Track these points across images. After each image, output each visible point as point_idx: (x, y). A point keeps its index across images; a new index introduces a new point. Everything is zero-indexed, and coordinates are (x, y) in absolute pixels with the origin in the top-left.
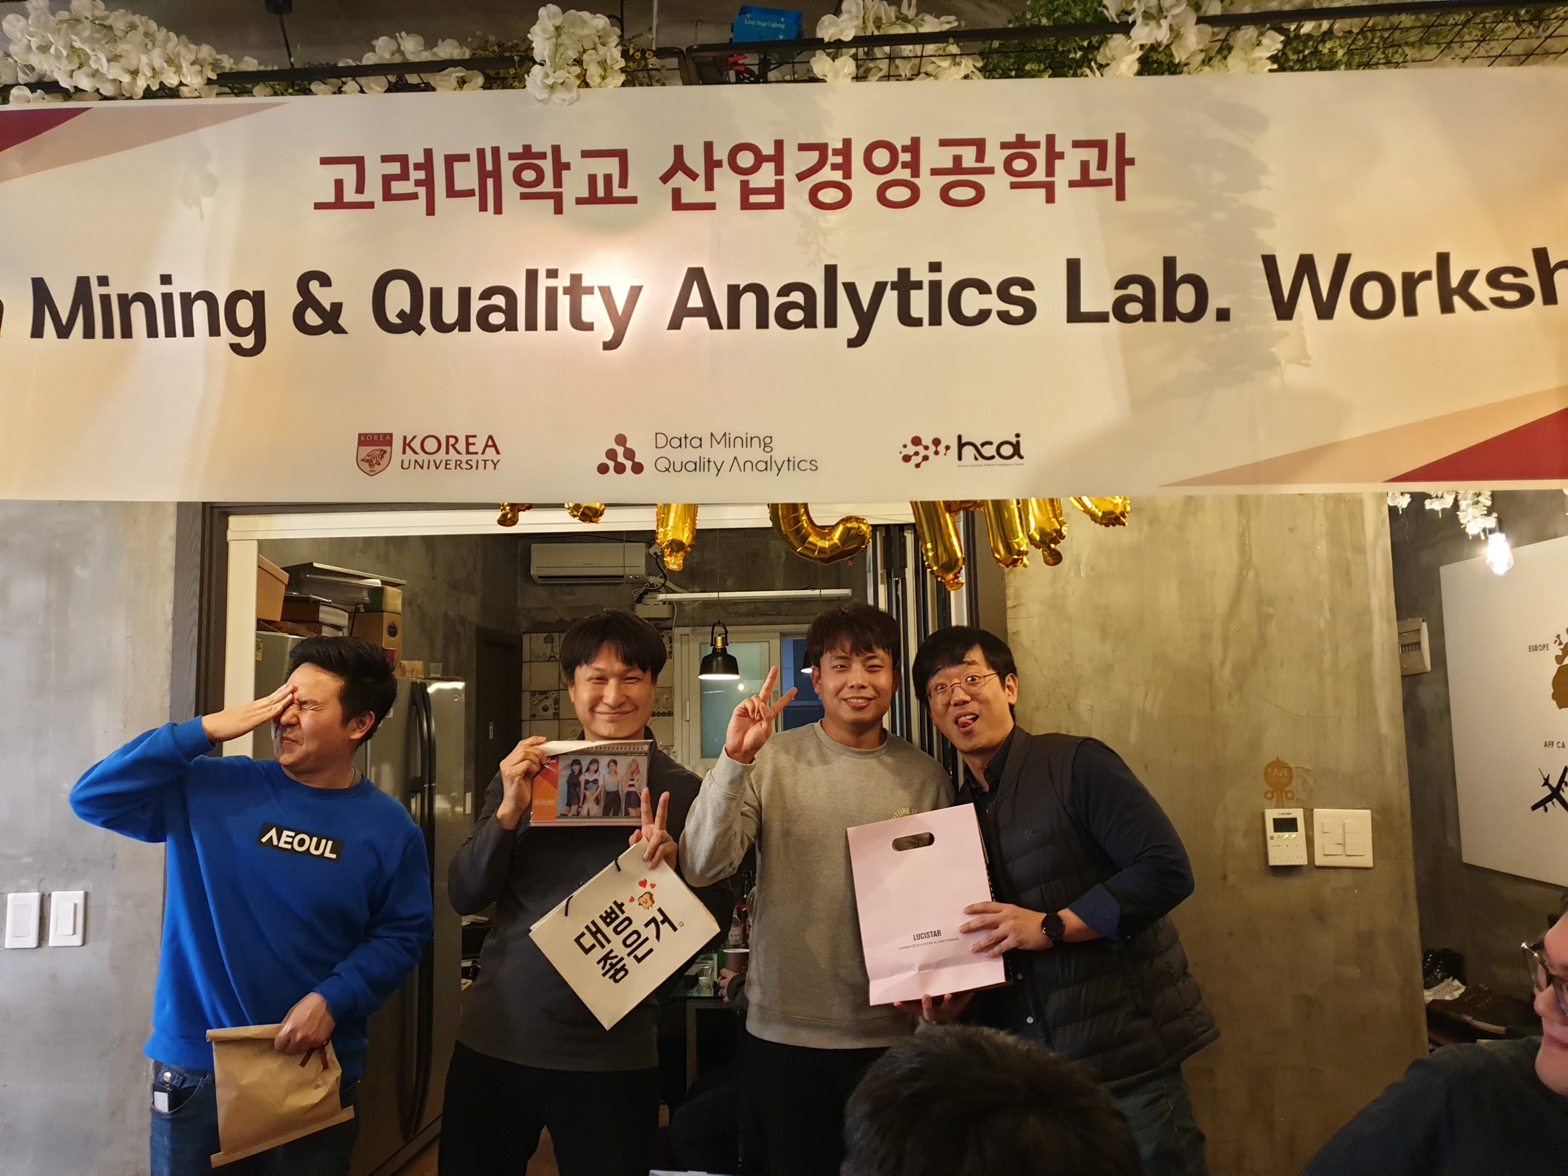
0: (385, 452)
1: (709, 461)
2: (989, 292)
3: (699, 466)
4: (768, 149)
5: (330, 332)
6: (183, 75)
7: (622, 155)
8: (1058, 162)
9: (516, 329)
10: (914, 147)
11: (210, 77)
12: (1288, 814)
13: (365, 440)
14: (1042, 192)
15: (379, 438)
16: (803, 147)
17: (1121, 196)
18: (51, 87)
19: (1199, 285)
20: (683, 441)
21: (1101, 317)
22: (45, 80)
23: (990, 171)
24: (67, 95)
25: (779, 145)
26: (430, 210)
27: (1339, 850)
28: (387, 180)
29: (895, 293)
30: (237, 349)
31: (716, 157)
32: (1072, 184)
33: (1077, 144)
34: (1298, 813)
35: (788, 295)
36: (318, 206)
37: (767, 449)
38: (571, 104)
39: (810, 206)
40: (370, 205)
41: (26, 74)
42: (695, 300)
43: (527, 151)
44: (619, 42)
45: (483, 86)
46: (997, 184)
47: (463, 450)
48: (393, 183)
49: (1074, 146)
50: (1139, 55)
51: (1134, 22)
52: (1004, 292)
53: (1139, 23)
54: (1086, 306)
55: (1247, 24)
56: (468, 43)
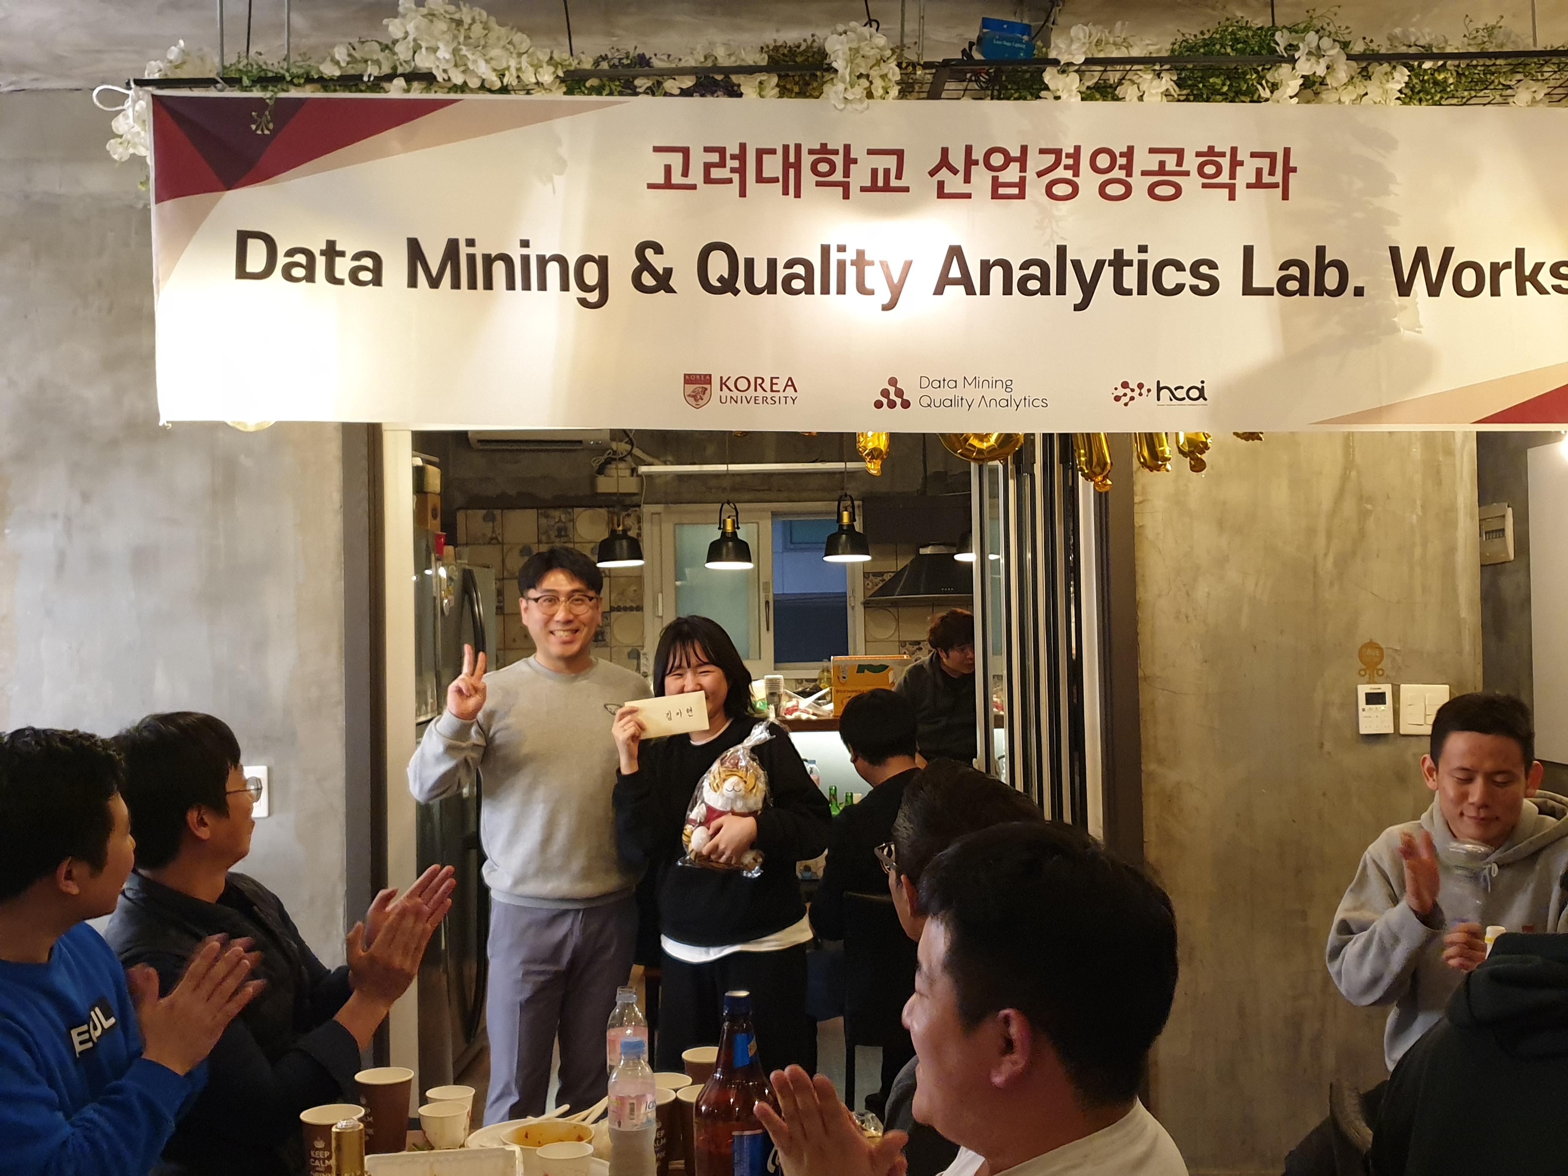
0: (706, 389)
1: (962, 399)
2: (1184, 270)
3: (955, 402)
4: (1015, 153)
5: (662, 291)
6: (540, 75)
7: (900, 154)
8: (1238, 168)
9: (813, 293)
10: (1129, 153)
11: (558, 76)
13: (689, 379)
14: (1226, 191)
15: (700, 377)
16: (1042, 151)
17: (1285, 197)
18: (429, 81)
19: (1341, 267)
20: (942, 383)
21: (1268, 292)
22: (421, 71)
23: (1187, 173)
25: (1024, 149)
26: (743, 194)
28: (708, 167)
29: (1112, 268)
30: (583, 302)
31: (974, 157)
32: (1249, 186)
33: (1253, 155)
35: (1027, 269)
36: (651, 186)
37: (1008, 390)
38: (862, 112)
39: (1046, 198)
40: (693, 187)
41: (405, 68)
42: (955, 272)
43: (824, 150)
44: (895, 57)
45: (777, 85)
46: (1191, 184)
47: (768, 388)
48: (713, 170)
49: (1251, 156)
50: (1301, 81)
51: (1299, 58)
52: (1195, 270)
53: (1303, 59)
54: (1256, 284)
55: (1382, 60)
56: (765, 49)
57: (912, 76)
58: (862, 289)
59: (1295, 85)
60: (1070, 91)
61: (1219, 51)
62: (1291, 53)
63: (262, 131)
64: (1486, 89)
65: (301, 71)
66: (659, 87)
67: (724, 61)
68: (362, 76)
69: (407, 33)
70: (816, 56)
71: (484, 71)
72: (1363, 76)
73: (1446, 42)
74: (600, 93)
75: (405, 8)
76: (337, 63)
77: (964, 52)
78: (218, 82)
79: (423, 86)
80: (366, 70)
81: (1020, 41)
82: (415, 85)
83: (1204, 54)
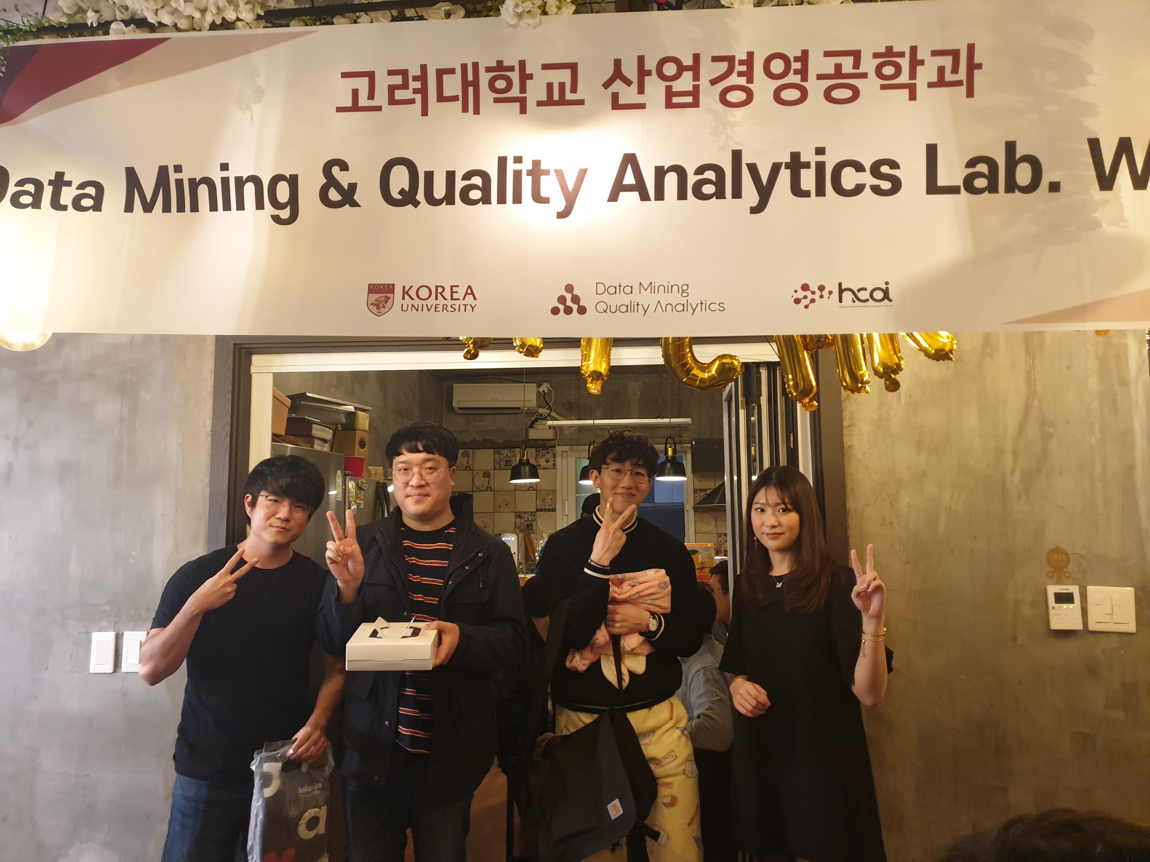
0: (389, 298)
1: (638, 305)
2: (864, 170)
3: (630, 308)
4: (688, 61)
5: (347, 205)
6: (240, 12)
7: (573, 67)
8: (919, 68)
10: (804, 57)
11: (259, 13)
12: (1067, 589)
13: (373, 289)
14: (906, 92)
15: (384, 287)
16: (715, 59)
17: (970, 93)
18: (141, 23)
19: (1035, 163)
20: (618, 289)
21: (954, 190)
22: (137, 17)
23: (864, 76)
24: (152, 28)
25: (696, 58)
26: (425, 112)
27: (1108, 619)
28: (392, 89)
29: (789, 171)
30: (276, 219)
31: (647, 68)
32: (931, 85)
33: (934, 53)
34: (1074, 589)
35: (702, 174)
36: (339, 110)
37: (685, 294)
38: (535, 27)
39: (720, 105)
40: (379, 108)
41: (122, 13)
42: (629, 179)
43: (500, 66)
45: (463, 10)
46: (869, 86)
47: (448, 296)
48: (396, 92)
49: (932, 55)
52: (875, 170)
54: (942, 181)
58: (538, 198)
68: (86, 23)
76: (65, 12)
79: (139, 29)
82: (132, 27)
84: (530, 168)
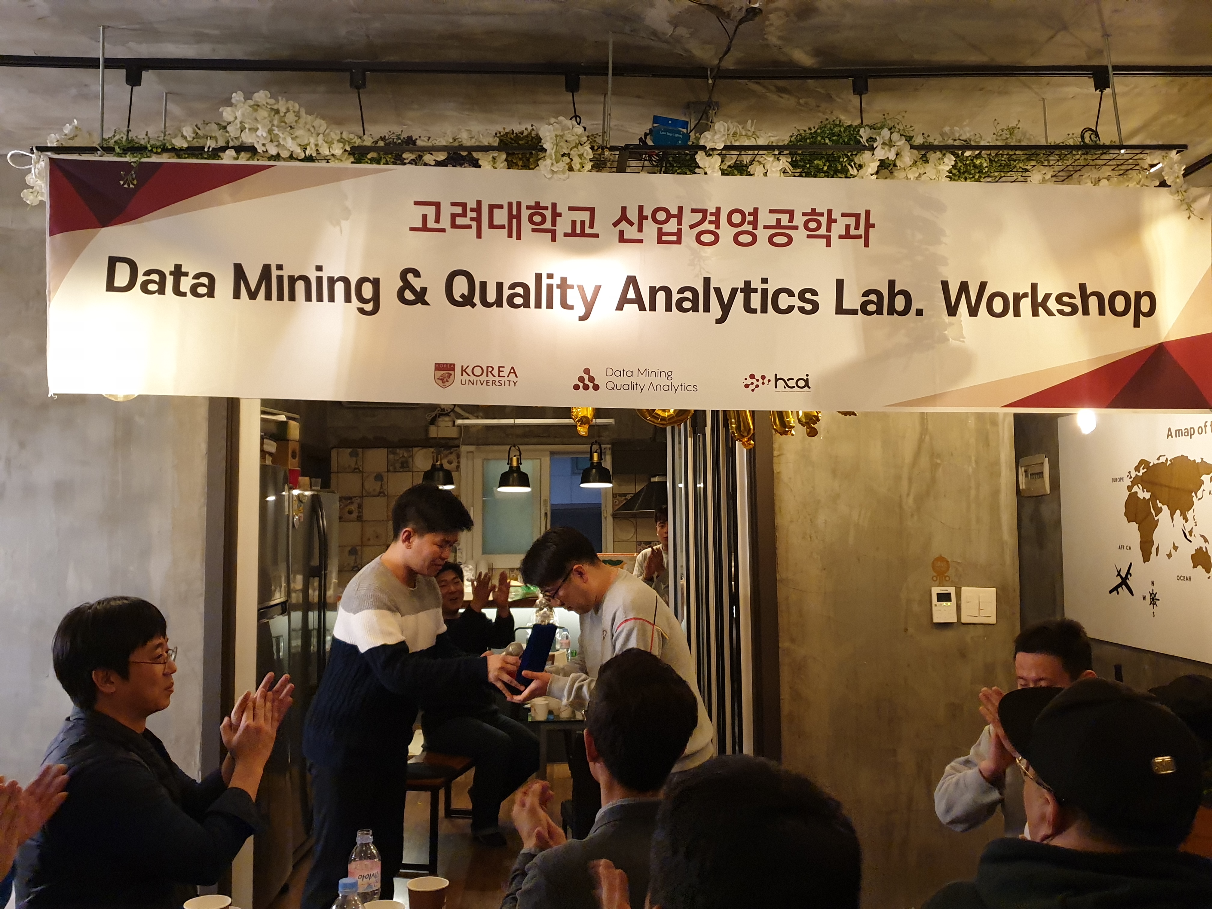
0: (451, 374)
1: (636, 385)
2: (794, 296)
3: (631, 387)
4: (674, 211)
5: (419, 304)
6: (333, 149)
7: (592, 210)
8: (833, 225)
9: (529, 307)
10: (755, 213)
11: (347, 150)
13: (439, 367)
14: (824, 241)
15: (447, 366)
16: (693, 211)
17: (867, 245)
18: (250, 151)
19: (906, 294)
20: (622, 373)
21: (854, 312)
22: (246, 145)
23: (796, 228)
25: (680, 209)
26: (479, 236)
27: (976, 613)
28: (454, 216)
29: (743, 294)
30: (362, 311)
31: (645, 214)
32: (841, 237)
33: (844, 215)
35: (683, 293)
36: (412, 229)
37: (670, 379)
38: (564, 180)
39: (696, 244)
40: (443, 230)
41: (236, 142)
42: (631, 295)
43: (537, 205)
44: (589, 142)
45: (506, 160)
46: (800, 235)
47: (497, 375)
48: (457, 219)
49: (842, 216)
50: (878, 163)
51: (877, 147)
52: (802, 296)
53: (879, 148)
54: (845, 307)
55: (936, 149)
56: (498, 135)
57: (602, 156)
58: (565, 305)
59: (873, 166)
60: (714, 168)
61: (820, 141)
62: (871, 143)
63: (129, 185)
64: (1011, 171)
65: (158, 144)
66: (420, 160)
67: (467, 143)
68: (204, 148)
69: (236, 118)
70: (534, 140)
71: (291, 145)
72: (923, 161)
73: (981, 137)
74: (379, 163)
75: (237, 100)
76: (185, 138)
77: (640, 140)
78: (99, 150)
79: (248, 156)
80: (206, 144)
81: (679, 132)
82: (243, 154)
83: (810, 143)
84: (559, 283)
